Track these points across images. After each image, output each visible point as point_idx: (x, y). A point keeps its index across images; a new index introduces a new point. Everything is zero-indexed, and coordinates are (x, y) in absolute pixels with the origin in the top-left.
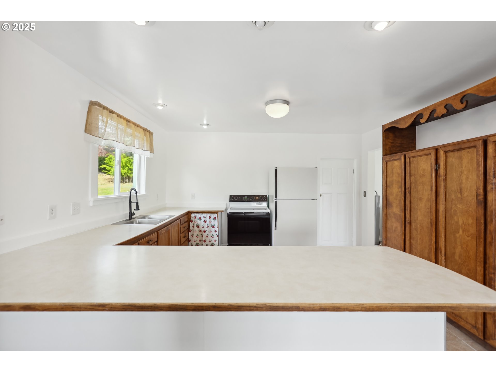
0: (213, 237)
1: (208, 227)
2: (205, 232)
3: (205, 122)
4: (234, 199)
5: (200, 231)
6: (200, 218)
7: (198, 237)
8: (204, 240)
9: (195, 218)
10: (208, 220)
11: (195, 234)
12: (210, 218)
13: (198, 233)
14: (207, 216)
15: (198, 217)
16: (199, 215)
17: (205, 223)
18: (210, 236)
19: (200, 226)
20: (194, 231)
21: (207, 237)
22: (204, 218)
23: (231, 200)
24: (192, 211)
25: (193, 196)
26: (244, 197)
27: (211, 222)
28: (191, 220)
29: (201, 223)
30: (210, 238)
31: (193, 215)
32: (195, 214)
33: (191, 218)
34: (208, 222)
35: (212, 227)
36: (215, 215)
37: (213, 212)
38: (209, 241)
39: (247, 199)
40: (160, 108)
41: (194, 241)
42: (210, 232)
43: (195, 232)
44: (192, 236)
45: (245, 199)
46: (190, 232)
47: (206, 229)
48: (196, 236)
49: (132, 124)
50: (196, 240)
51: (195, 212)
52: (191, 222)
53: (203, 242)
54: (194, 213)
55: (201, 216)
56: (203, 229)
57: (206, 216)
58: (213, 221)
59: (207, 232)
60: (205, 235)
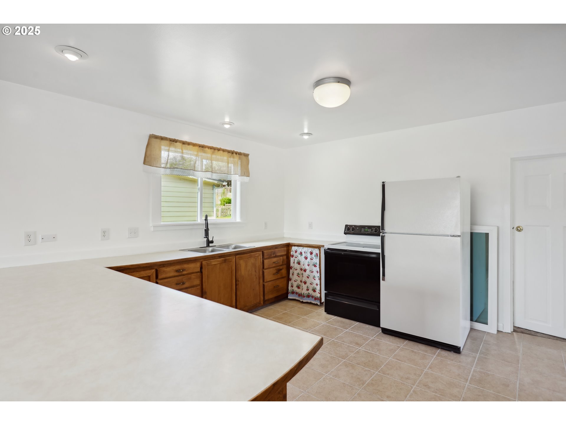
0: (315, 280)
1: (309, 265)
2: (305, 271)
3: (306, 131)
4: (350, 230)
5: (301, 269)
6: (301, 253)
7: (299, 277)
8: (305, 281)
9: (295, 253)
10: (309, 255)
11: (296, 272)
12: (311, 253)
13: (299, 271)
14: (308, 251)
15: (299, 251)
16: (300, 249)
17: (306, 259)
18: (311, 277)
19: (301, 263)
20: (294, 268)
21: (308, 277)
22: (305, 253)
23: (346, 232)
24: (292, 243)
25: (310, 226)
26: (363, 228)
27: (312, 259)
28: (291, 254)
29: (302, 259)
30: (311, 279)
31: (294, 248)
32: (296, 248)
33: (291, 252)
34: (309, 259)
35: (314, 266)
36: (316, 251)
37: (315, 246)
38: (310, 284)
39: (368, 231)
40: (227, 126)
41: (294, 281)
42: (311, 272)
43: (295, 270)
44: (293, 274)
45: (365, 231)
46: (291, 269)
47: (307, 267)
48: (297, 275)
49: (207, 149)
50: (297, 280)
51: (295, 244)
52: (292, 257)
53: (303, 284)
54: (295, 246)
55: (301, 250)
56: (303, 268)
57: (306, 250)
58: (314, 258)
59: (308, 272)
60: (306, 274)
